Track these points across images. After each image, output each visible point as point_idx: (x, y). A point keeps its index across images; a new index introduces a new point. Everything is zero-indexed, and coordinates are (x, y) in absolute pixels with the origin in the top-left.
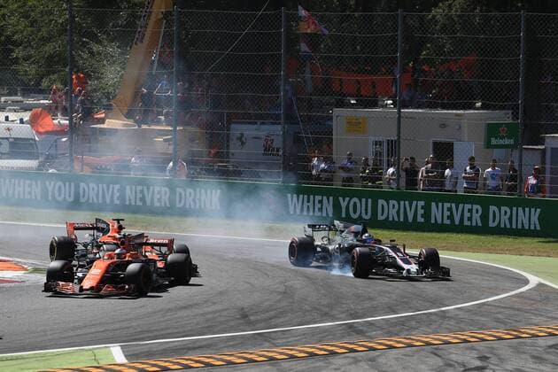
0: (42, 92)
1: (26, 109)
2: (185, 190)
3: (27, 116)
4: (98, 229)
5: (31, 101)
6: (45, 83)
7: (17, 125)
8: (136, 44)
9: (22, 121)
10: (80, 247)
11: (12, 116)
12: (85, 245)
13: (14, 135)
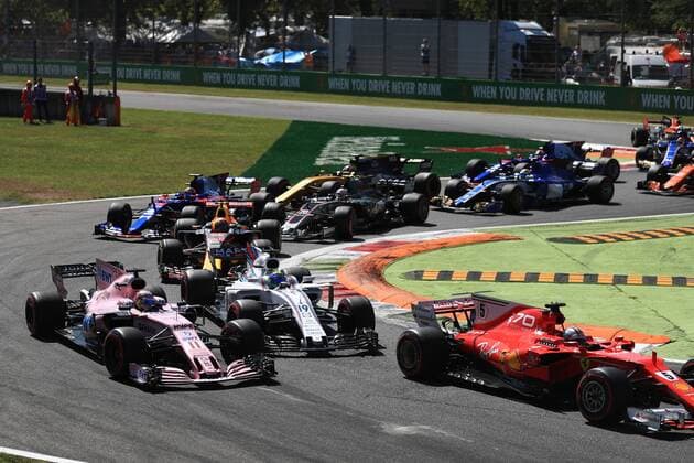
0: (673, 33)
1: (660, 44)
3: (661, 50)
4: (665, 124)
5: (664, 39)
6: (675, 27)
7: (654, 56)
9: (657, 53)
10: (652, 135)
11: (651, 50)
12: (655, 134)
13: (652, 63)
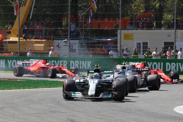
2: (75, 62)
8: (22, 6)
